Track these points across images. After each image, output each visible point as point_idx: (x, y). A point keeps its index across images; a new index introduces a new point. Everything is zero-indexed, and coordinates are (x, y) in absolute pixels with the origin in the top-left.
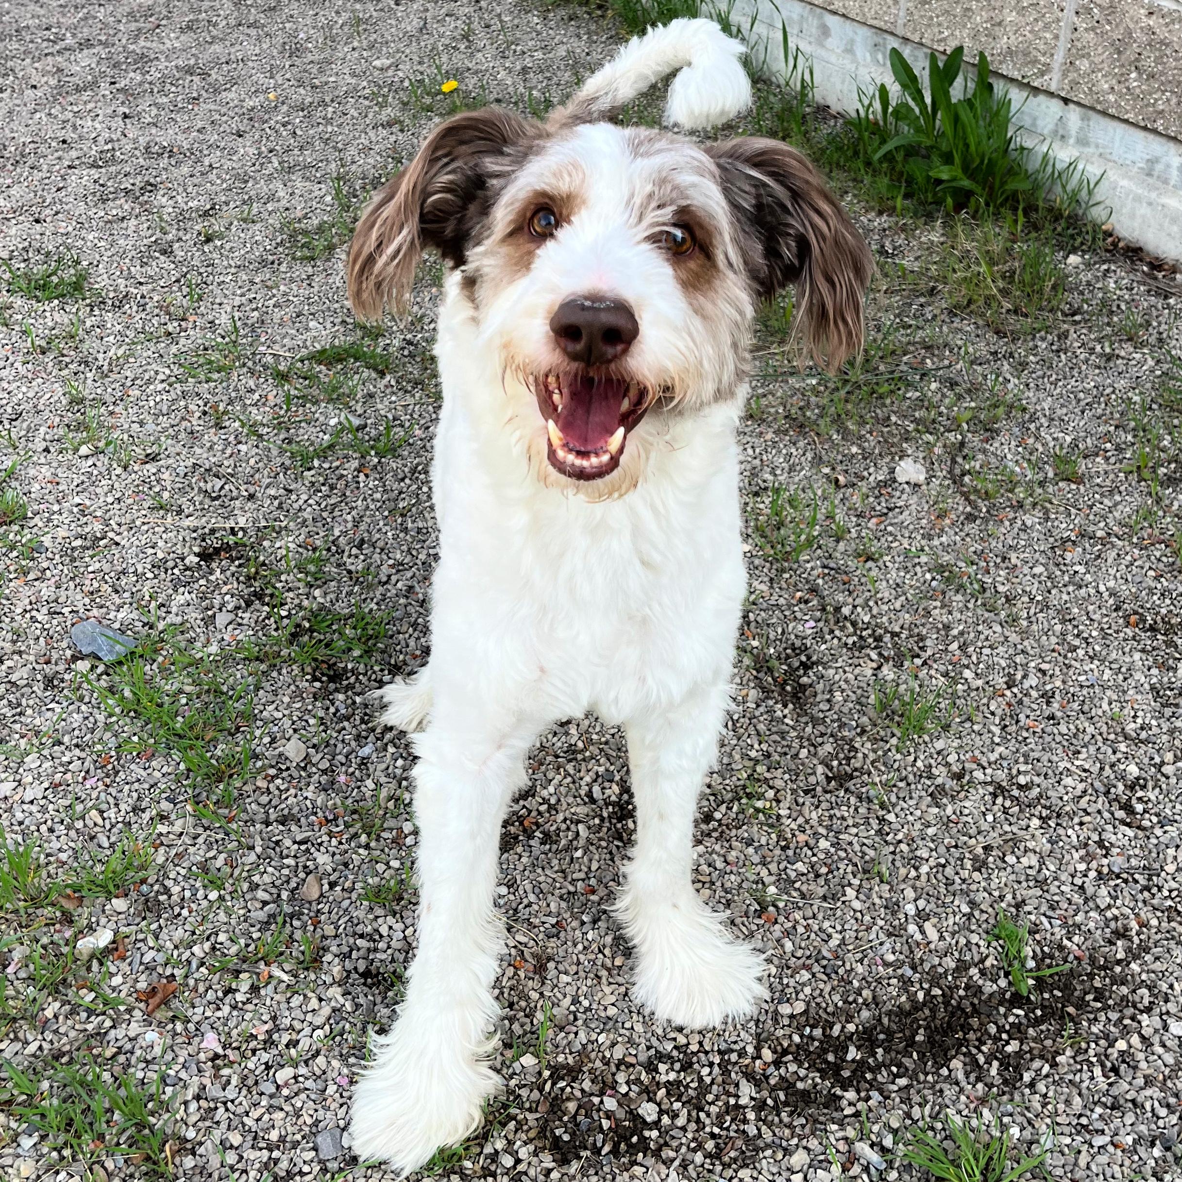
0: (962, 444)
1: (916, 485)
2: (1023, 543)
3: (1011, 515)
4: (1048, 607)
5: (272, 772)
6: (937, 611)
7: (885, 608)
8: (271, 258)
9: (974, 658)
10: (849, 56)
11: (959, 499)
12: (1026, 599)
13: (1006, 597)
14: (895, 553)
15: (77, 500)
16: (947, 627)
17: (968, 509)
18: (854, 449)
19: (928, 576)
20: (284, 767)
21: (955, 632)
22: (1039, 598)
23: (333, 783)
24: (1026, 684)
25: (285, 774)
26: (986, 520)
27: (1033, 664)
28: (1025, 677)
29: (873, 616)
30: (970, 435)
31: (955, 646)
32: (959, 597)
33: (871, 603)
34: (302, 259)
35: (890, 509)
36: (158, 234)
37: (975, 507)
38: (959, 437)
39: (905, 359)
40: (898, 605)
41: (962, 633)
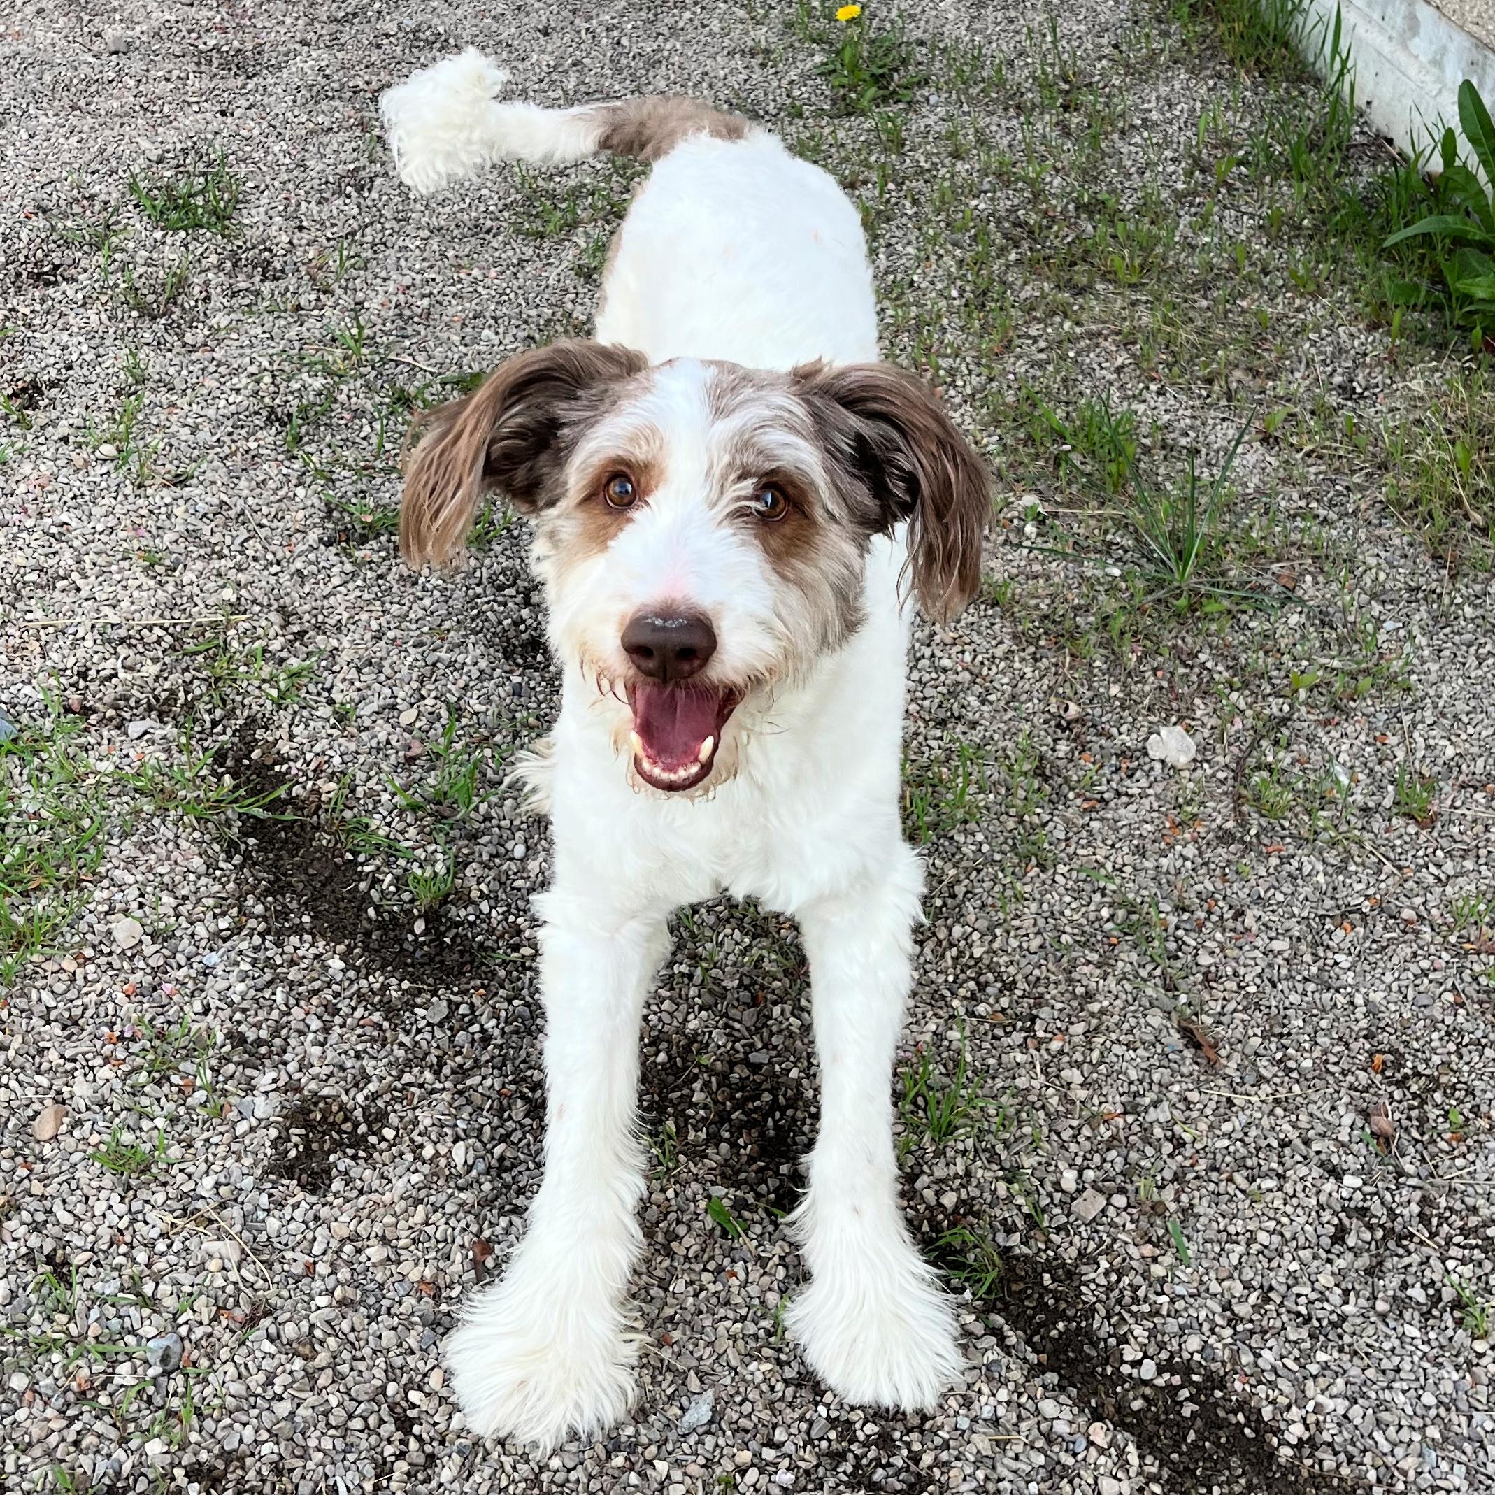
0: (1284, 721)
1: (1173, 767)
2: (1280, 897)
3: (1291, 850)
4: (1257, 1006)
5: (89, 952)
6: (1086, 969)
7: (1014, 943)
8: (489, 223)
9: (1095, 1055)
10: (1435, 70)
11: (1226, 805)
12: (1232, 985)
13: (1206, 975)
14: (1076, 864)
15: (64, 518)
16: (1089, 996)
17: (1230, 825)
18: (1115, 690)
19: (1105, 913)
20: (106, 950)
21: (1095, 1007)
22: (1252, 989)
23: (155, 989)
24: (1152, 1115)
25: (103, 960)
26: (1248, 847)
27: (1176, 1088)
28: (1155, 1104)
29: (991, 951)
30: (1303, 709)
31: (1079, 1028)
32: (1134, 956)
33: (998, 931)
34: (527, 233)
35: (1119, 794)
36: (364, 161)
37: (1243, 823)
38: (1286, 708)
39: (1275, 567)
40: (1035, 943)
41: (1103, 1012)
